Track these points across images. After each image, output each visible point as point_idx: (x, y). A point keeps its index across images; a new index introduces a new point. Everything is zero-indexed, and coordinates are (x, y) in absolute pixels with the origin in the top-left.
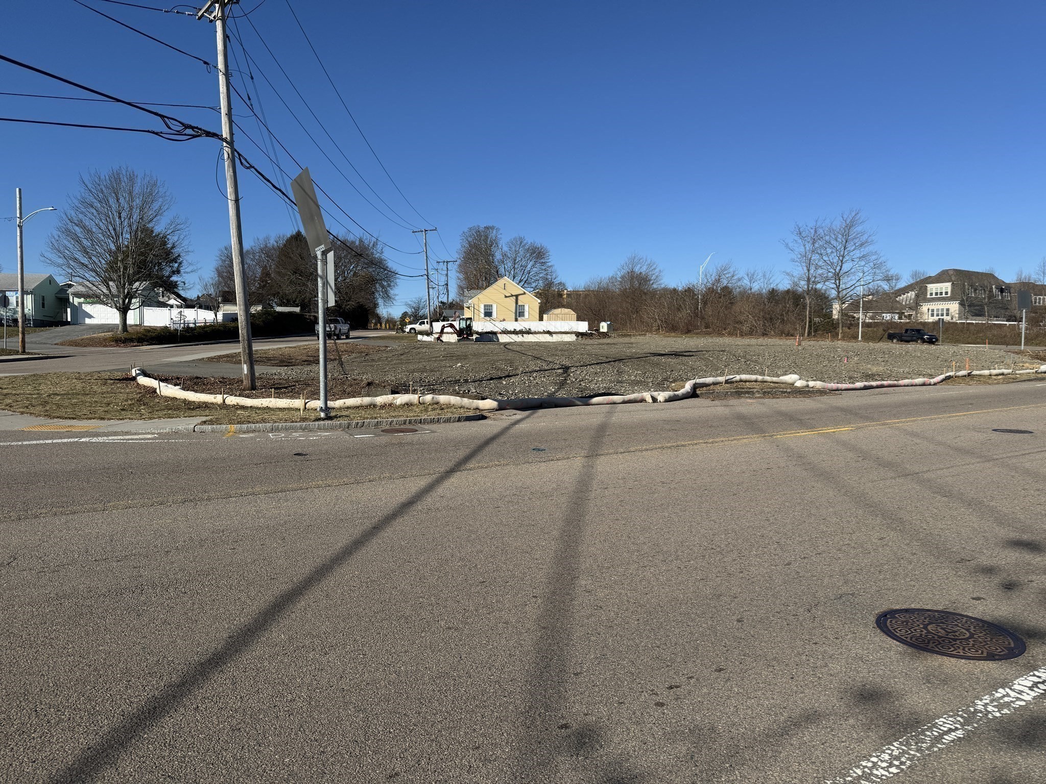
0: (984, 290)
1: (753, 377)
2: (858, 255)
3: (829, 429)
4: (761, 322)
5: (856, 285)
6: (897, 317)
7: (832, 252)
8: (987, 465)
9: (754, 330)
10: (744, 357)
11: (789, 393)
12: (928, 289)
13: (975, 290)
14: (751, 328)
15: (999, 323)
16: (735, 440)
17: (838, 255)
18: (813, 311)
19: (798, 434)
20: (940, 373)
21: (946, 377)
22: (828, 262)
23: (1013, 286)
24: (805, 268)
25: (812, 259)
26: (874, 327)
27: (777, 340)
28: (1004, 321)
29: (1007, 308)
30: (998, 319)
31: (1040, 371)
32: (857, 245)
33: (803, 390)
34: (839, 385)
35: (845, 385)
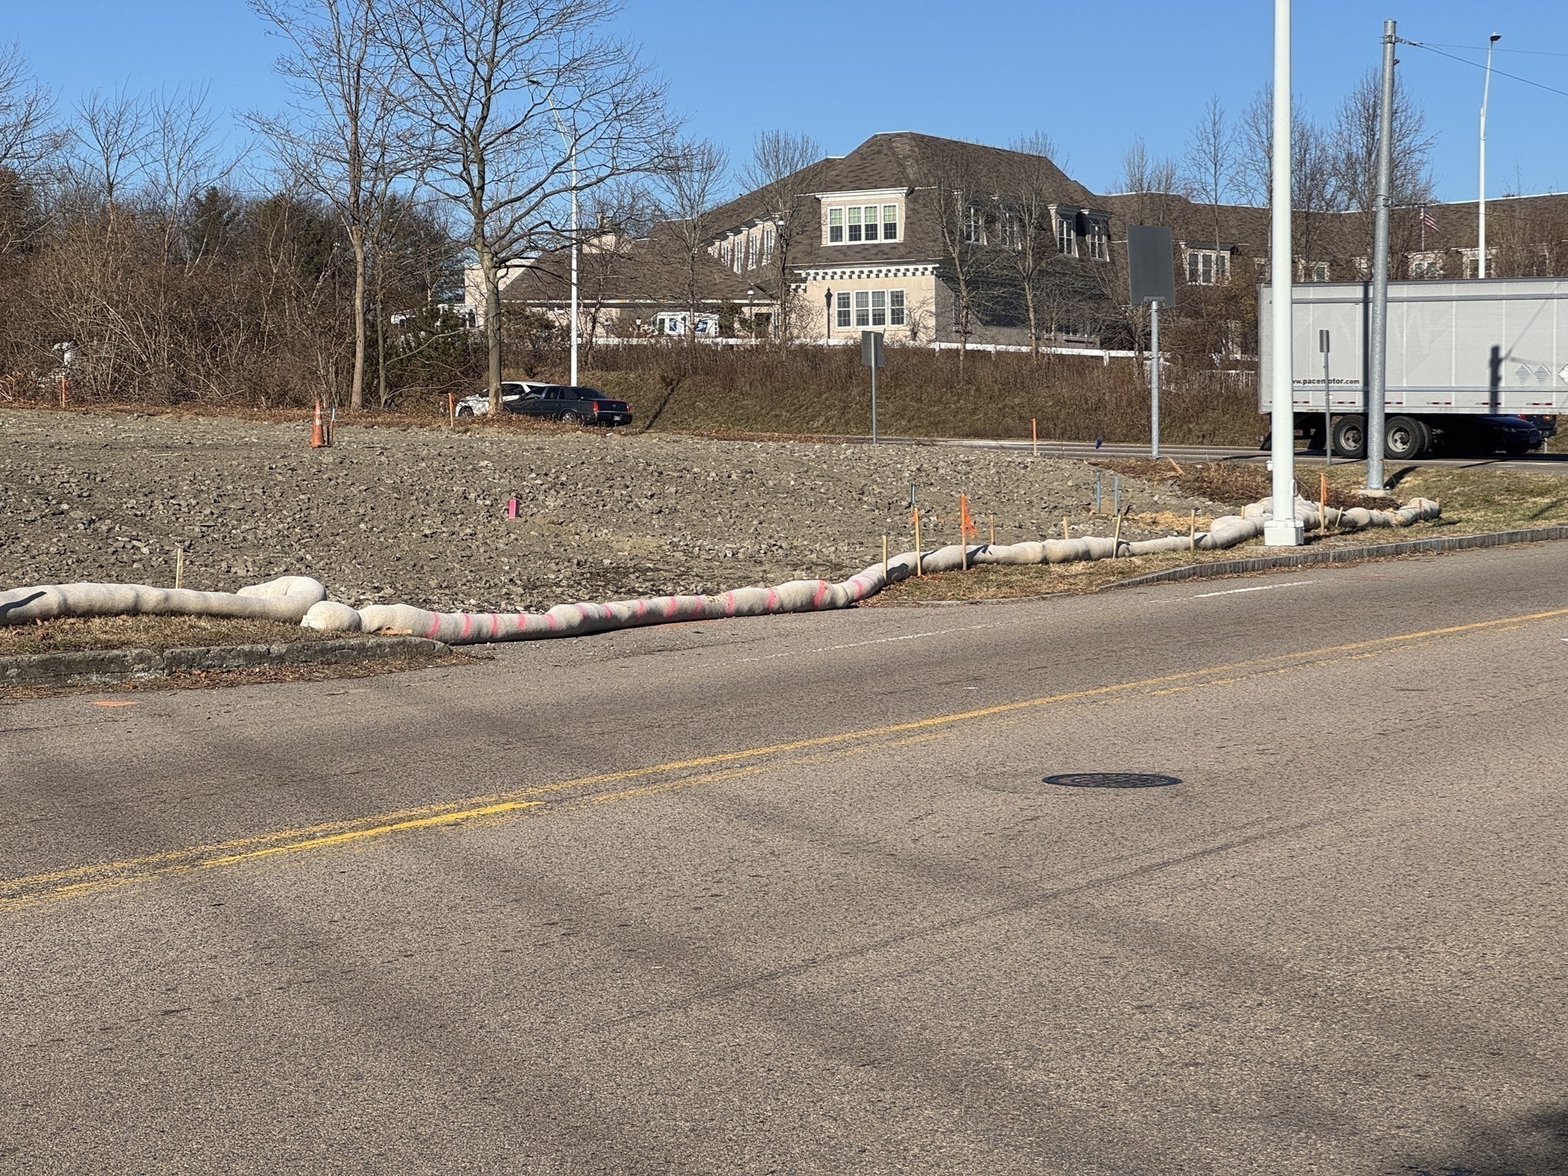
0: (1021, 220)
1: (123, 593)
2: (553, 61)
3: (437, 815)
4: (163, 340)
5: (548, 188)
6: (712, 324)
7: (447, 41)
8: (1022, 920)
9: (131, 377)
10: (85, 499)
11: (281, 658)
12: (825, 210)
13: (991, 221)
14: (118, 369)
15: (1076, 351)
16: (26, 890)
17: (472, 56)
18: (379, 297)
19: (308, 844)
20: (868, 558)
21: (890, 572)
22: (433, 83)
23: (1117, 208)
24: (340, 107)
25: (368, 64)
26: (629, 368)
27: (236, 420)
28: (1090, 345)
29: (1102, 296)
30: (1071, 337)
31: (1208, 540)
32: (544, 14)
33: (337, 643)
34: (486, 616)
35: (506, 616)
